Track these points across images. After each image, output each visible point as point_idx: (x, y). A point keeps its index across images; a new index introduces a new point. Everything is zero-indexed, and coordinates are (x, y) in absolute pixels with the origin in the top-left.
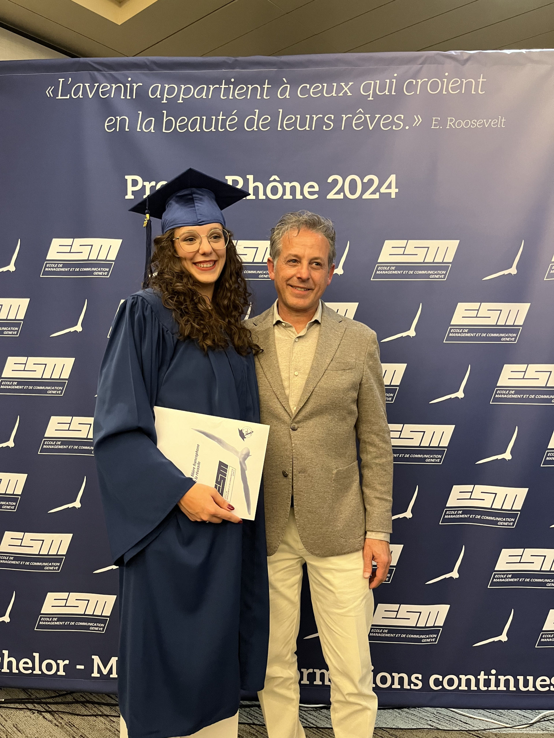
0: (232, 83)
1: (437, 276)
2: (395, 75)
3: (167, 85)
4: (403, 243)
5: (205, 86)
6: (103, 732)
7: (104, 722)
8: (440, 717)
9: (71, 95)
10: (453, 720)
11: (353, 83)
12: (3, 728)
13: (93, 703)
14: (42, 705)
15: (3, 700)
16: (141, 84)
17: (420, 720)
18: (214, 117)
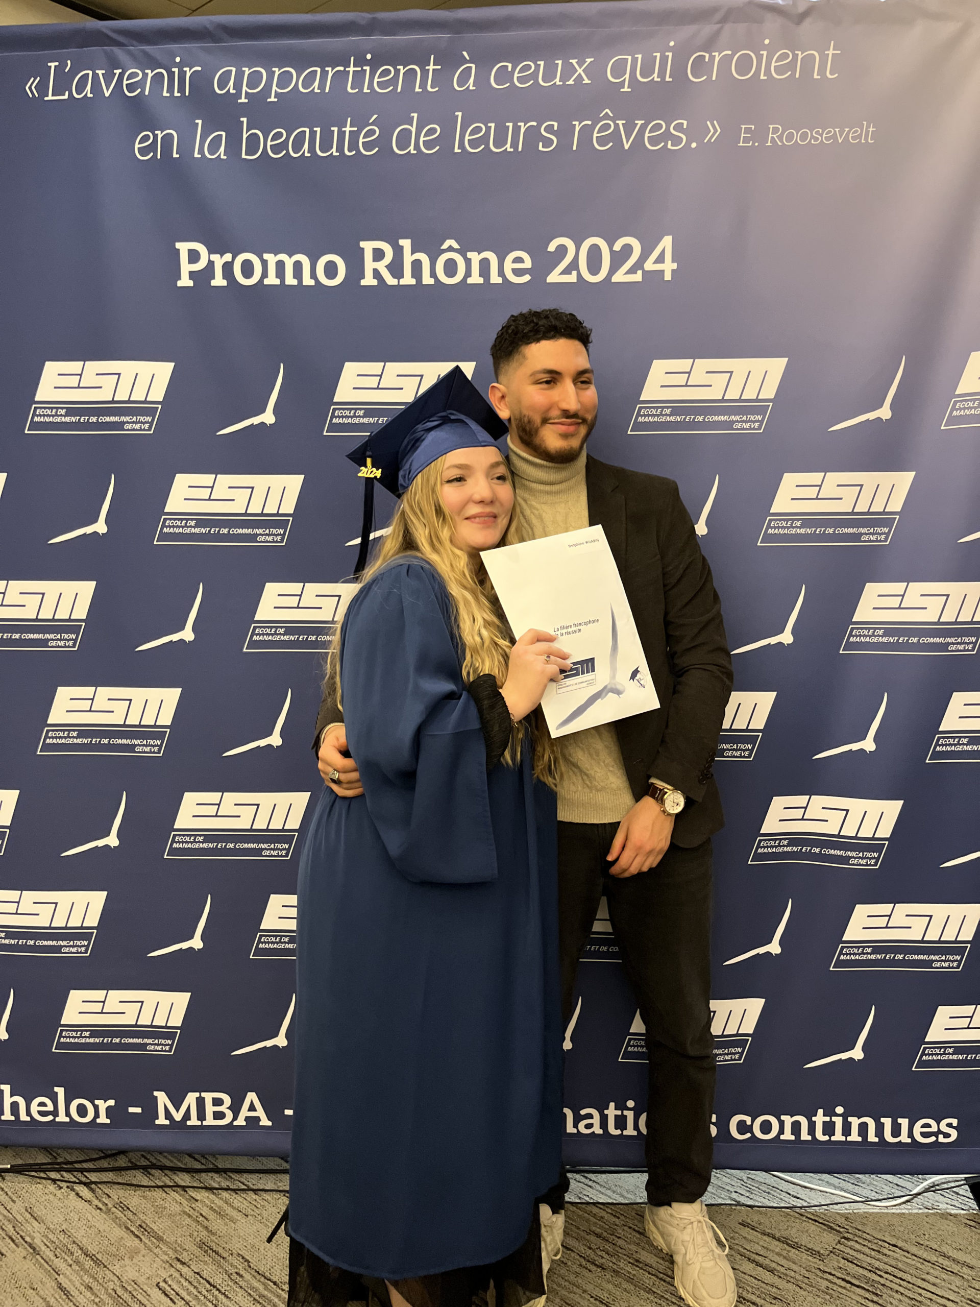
0: (367, 63)
1: (747, 426)
2: (672, 44)
3: (246, 69)
4: (684, 364)
5: (319, 70)
6: (178, 1218)
7: (180, 1201)
8: (753, 1186)
9: (71, 94)
10: (775, 1191)
11: (592, 59)
12: (8, 1213)
13: (162, 1168)
14: (75, 1173)
15: (9, 1166)
16: (199, 68)
17: (719, 1191)
18: (335, 129)
